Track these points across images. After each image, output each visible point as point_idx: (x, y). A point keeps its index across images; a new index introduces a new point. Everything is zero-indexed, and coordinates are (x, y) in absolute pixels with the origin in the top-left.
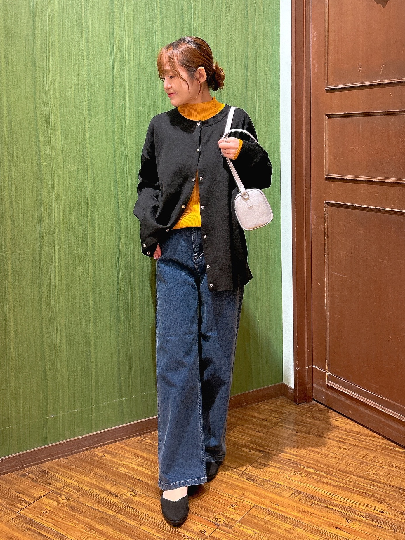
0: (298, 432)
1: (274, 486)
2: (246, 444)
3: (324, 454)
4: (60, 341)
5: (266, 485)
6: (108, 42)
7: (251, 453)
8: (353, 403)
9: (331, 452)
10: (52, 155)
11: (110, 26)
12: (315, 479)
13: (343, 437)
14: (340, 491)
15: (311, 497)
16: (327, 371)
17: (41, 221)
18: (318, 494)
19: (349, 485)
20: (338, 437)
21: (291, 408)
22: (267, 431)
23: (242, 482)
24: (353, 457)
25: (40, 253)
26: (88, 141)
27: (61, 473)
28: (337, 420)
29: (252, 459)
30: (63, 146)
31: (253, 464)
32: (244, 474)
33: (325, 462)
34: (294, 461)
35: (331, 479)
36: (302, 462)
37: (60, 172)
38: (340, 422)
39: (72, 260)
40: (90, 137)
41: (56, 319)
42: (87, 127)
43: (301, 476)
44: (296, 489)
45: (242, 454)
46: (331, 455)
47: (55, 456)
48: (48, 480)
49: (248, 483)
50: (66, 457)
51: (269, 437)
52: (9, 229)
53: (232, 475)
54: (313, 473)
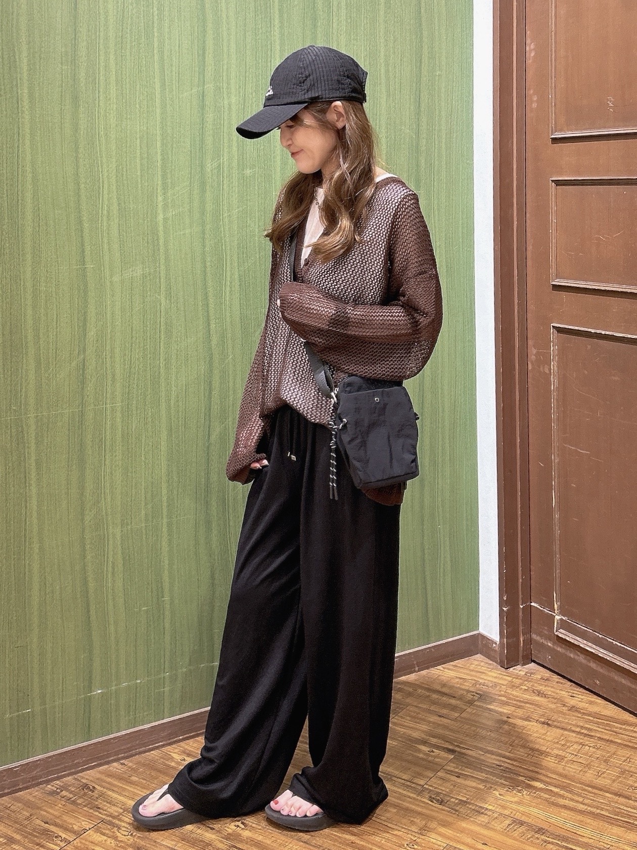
0: (510, 718)
1: (477, 811)
2: (423, 738)
3: (557, 756)
4: (113, 563)
5: (462, 810)
6: (195, 63)
7: (433, 754)
8: (602, 668)
9: (567, 753)
10: (103, 251)
11: (198, 37)
12: (546, 800)
13: (586, 726)
14: (589, 821)
15: (540, 831)
16: (556, 612)
17: (84, 360)
18: (552, 825)
19: (602, 809)
20: (578, 726)
21: (495, 675)
22: (457, 715)
23: (422, 804)
24: (606, 761)
25: (82, 414)
26: (161, 228)
27: (115, 789)
28: (574, 697)
29: (436, 764)
30: (121, 237)
31: (439, 774)
32: (424, 791)
33: (560, 768)
34: (507, 768)
35: (572, 800)
36: (521, 770)
37: (116, 279)
38: (580, 700)
39: (134, 426)
40: (165, 220)
41: (107, 526)
42: (160, 205)
43: (521, 794)
44: (515, 817)
45: (418, 755)
46: (570, 757)
47: (104, 759)
48: (94, 802)
49: (432, 806)
50: (121, 762)
51: (461, 725)
52: (32, 376)
53: (405, 792)
54: (541, 790)
